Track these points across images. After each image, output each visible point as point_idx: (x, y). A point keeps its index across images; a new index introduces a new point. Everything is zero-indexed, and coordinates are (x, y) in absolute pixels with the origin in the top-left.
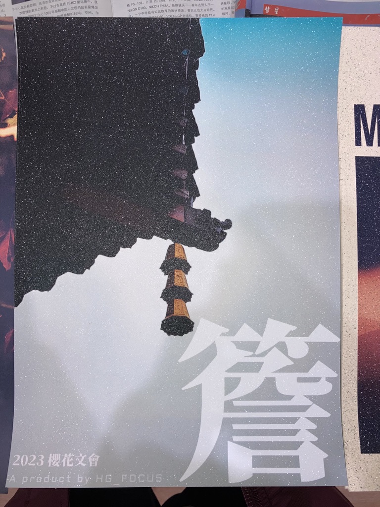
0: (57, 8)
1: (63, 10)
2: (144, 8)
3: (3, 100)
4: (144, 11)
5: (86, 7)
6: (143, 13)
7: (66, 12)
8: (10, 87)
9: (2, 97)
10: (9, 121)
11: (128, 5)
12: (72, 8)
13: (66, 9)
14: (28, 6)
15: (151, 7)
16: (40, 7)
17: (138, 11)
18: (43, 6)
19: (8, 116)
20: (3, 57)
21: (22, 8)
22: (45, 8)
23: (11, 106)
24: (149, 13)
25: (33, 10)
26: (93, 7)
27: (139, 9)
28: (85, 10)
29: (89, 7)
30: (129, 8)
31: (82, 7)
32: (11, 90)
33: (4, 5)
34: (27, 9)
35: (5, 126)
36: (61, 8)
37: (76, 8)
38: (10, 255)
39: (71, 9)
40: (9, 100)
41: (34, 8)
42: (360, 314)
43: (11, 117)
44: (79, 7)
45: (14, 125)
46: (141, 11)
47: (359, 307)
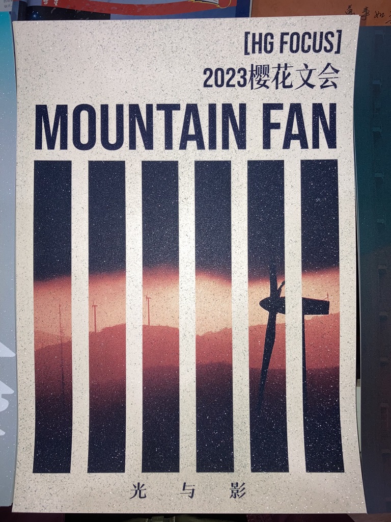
42: (36, 327)
47: (35, 320)
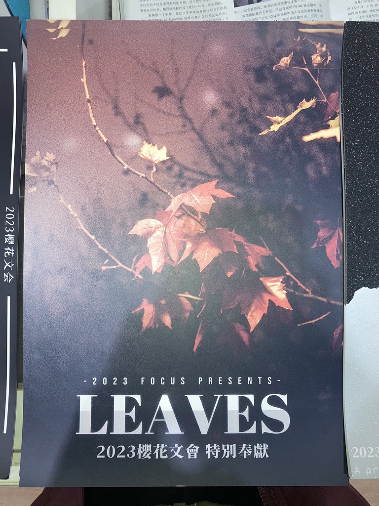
0: (283, 12)
1: (289, 13)
2: (365, 12)
3: (326, 103)
4: (365, 14)
5: (312, 10)
6: (364, 17)
7: (292, 16)
8: (333, 90)
9: (324, 99)
10: (331, 123)
11: (349, 9)
12: (299, 12)
13: (292, 13)
14: (252, 9)
15: (371, 11)
16: (265, 10)
17: (359, 15)
18: (268, 9)
19: (330, 118)
20: (328, 61)
21: (245, 11)
22: (270, 11)
23: (333, 108)
24: (370, 16)
25: (257, 13)
26: (318, 10)
27: (360, 12)
28: (311, 13)
29: (315, 11)
30: (350, 12)
31: (309, 11)
32: (334, 93)
33: (225, 8)
34: (251, 12)
35: (328, 127)
36: (287, 11)
37: (302, 11)
38: (339, 253)
39: (297, 12)
40: (331, 103)
41: (258, 11)
43: (333, 118)
44: (305, 10)
45: (336, 126)
46: (362, 15)
